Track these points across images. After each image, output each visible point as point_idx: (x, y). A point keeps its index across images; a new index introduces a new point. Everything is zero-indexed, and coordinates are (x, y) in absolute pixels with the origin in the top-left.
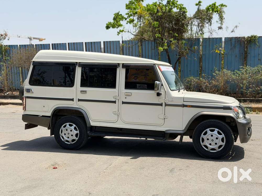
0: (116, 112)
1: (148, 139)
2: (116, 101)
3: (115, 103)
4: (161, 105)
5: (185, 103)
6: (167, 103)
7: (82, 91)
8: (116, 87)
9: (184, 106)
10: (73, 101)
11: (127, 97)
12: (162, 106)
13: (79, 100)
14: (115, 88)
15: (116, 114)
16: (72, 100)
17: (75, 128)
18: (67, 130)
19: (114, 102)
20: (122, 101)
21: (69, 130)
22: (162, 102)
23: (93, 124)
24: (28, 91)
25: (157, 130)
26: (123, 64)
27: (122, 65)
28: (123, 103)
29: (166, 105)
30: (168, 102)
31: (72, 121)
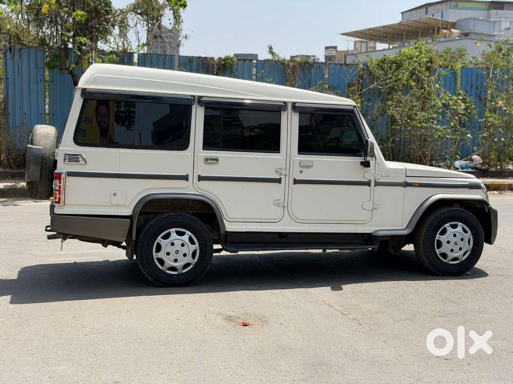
0: (279, 200)
1: (328, 251)
2: (281, 178)
3: (280, 183)
4: (368, 184)
5: (410, 180)
6: (377, 180)
7: (207, 160)
8: (279, 150)
9: (406, 185)
10: (187, 180)
11: (304, 170)
12: (369, 186)
13: (201, 178)
14: (279, 153)
15: (281, 205)
16: (186, 178)
17: (191, 240)
18: (173, 244)
19: (278, 181)
20: (294, 179)
21: (178, 243)
22: (370, 178)
23: (230, 227)
24: (74, 158)
25: (358, 232)
26: (294, 103)
27: (292, 105)
28: (296, 182)
29: (377, 184)
30: (379, 179)
31: (183, 224)
